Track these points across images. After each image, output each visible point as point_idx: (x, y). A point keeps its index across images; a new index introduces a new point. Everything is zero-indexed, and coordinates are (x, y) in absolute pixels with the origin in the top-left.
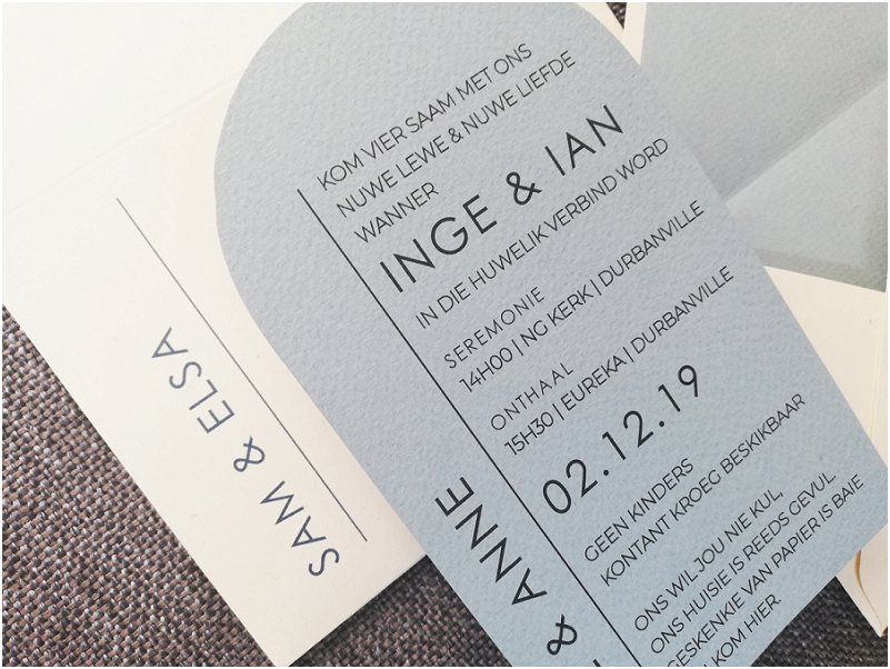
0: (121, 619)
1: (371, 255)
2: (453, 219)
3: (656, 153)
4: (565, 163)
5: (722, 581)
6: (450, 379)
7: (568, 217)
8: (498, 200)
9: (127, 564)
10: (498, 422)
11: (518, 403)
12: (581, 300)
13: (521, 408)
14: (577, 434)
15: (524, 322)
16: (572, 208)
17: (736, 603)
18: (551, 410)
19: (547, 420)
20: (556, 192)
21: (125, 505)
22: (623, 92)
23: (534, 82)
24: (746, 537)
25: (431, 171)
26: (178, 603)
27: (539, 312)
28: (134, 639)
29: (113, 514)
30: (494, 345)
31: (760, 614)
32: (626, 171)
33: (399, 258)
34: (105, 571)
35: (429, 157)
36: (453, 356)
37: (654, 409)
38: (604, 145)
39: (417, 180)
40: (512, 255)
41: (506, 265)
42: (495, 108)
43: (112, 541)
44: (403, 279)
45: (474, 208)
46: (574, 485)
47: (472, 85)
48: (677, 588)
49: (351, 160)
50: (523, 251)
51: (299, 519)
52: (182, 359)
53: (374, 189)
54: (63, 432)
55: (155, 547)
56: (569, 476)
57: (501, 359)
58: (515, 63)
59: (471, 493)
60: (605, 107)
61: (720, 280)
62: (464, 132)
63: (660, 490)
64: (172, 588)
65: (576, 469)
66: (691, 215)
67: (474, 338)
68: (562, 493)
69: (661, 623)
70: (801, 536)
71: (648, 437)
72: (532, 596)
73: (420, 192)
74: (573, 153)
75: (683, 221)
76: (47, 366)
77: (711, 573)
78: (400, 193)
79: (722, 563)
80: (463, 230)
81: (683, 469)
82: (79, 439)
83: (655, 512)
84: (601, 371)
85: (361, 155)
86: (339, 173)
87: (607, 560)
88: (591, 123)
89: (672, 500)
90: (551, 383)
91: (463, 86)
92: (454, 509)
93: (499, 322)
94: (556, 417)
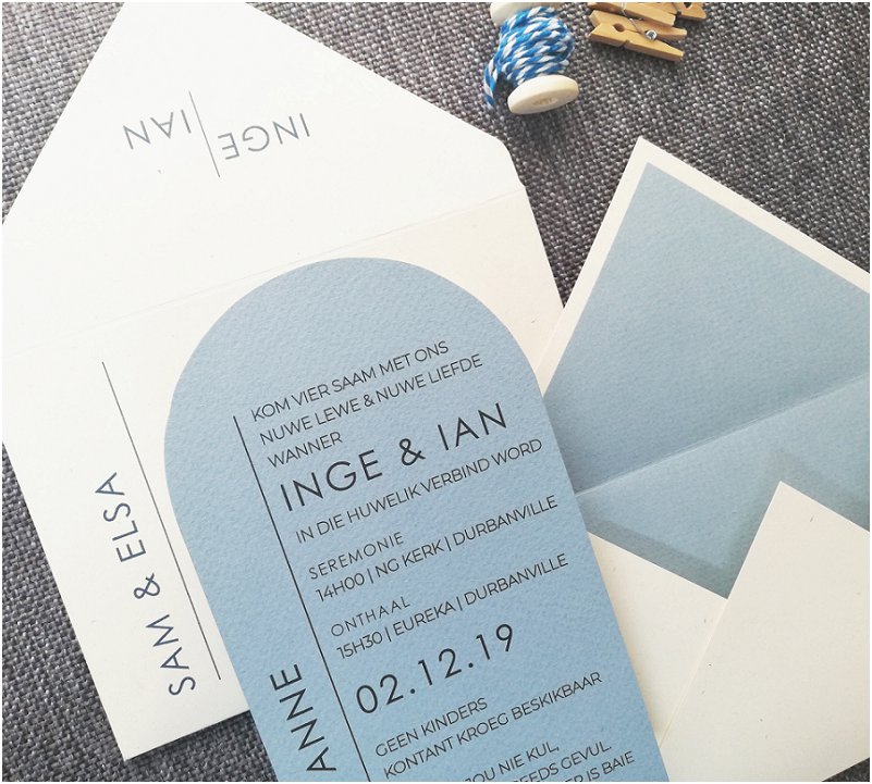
0: (17, 683)
1: (274, 478)
2: (348, 464)
3: (530, 449)
4: (451, 441)
6: (309, 588)
7: (441, 483)
8: (389, 457)
9: (33, 642)
10: (337, 630)
11: (357, 620)
12: (433, 551)
13: (359, 624)
14: (397, 656)
15: (382, 557)
16: (446, 478)
18: (382, 631)
19: (377, 638)
20: (437, 461)
21: (44, 596)
22: (516, 396)
23: (443, 373)
24: (516, 774)
25: (339, 424)
26: (62, 683)
27: (396, 552)
28: (22, 701)
29: (32, 601)
30: (352, 570)
32: (499, 459)
34: (15, 643)
35: (343, 413)
36: (317, 570)
37: (468, 651)
38: (487, 433)
39: (328, 428)
40: (387, 502)
41: (380, 509)
42: (406, 386)
43: (26, 621)
44: (295, 501)
45: (367, 460)
46: (383, 695)
47: (394, 365)
49: (281, 402)
50: (397, 501)
51: (173, 647)
52: (119, 500)
53: (292, 428)
54: (12, 527)
55: (58, 635)
56: (382, 686)
57: (354, 581)
58: (433, 355)
59: (300, 678)
60: (497, 405)
61: (556, 563)
62: (375, 400)
63: (453, 717)
64: (62, 670)
65: (389, 682)
66: (546, 506)
67: (337, 560)
68: (368, 699)
71: (456, 672)
72: (324, 768)
73: (329, 438)
74: (459, 435)
75: (537, 509)
76: (14, 475)
78: (312, 436)
80: (354, 474)
81: (478, 705)
82: (23, 536)
83: (445, 732)
84: (433, 611)
85: (290, 400)
86: (269, 410)
87: (392, 758)
88: (482, 414)
89: (461, 726)
90: (389, 610)
91: (385, 365)
92: (282, 686)
93: (362, 552)
94: (385, 638)
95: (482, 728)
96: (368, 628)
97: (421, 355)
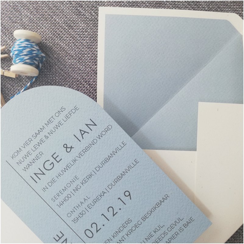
1: (27, 175)
2: (49, 160)
3: (109, 129)
4: (80, 138)
6: (54, 205)
7: (83, 153)
8: (62, 153)
10: (69, 215)
11: (74, 209)
12: (90, 177)
13: (75, 210)
14: (93, 216)
15: (74, 186)
16: (84, 151)
18: (84, 210)
19: (84, 213)
20: (79, 147)
22: (95, 114)
23: (67, 117)
24: (153, 239)
25: (41, 148)
27: (78, 182)
30: (65, 194)
32: (100, 137)
33: (35, 174)
35: (40, 145)
36: (54, 199)
37: (117, 205)
38: (92, 130)
39: (37, 152)
40: (68, 167)
41: (66, 170)
42: (57, 127)
44: (37, 179)
45: (55, 156)
46: (94, 230)
47: (49, 122)
49: (19, 150)
50: (71, 166)
53: (26, 157)
56: (92, 227)
57: (68, 197)
58: (61, 112)
60: (90, 119)
61: (135, 163)
62: (49, 136)
63: (121, 229)
65: (94, 225)
66: (122, 146)
67: (59, 193)
68: (89, 233)
70: (173, 238)
71: (116, 214)
73: (39, 155)
74: (82, 135)
75: (120, 148)
78: (33, 156)
80: (52, 163)
81: (129, 221)
83: (121, 235)
84: (99, 196)
85: (21, 148)
86: (16, 154)
88: (87, 125)
89: (126, 231)
90: (84, 202)
91: (47, 123)
92: (59, 240)
93: (66, 187)
94: (86, 211)
95: (134, 228)
96: (79, 210)
97: (57, 115)
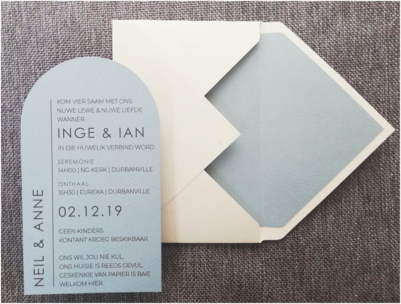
1: (58, 125)
2: (84, 130)
3: (150, 148)
4: (123, 135)
5: (91, 266)
6: (56, 166)
7: (114, 148)
8: (99, 132)
10: (61, 184)
11: (69, 183)
12: (103, 170)
13: (69, 185)
14: (78, 201)
15: (85, 166)
16: (117, 147)
17: (90, 275)
18: (76, 191)
19: (73, 192)
20: (115, 140)
22: (150, 127)
23: (127, 110)
24: (105, 261)
25: (86, 115)
27: (90, 166)
30: (72, 166)
31: (95, 283)
32: (138, 147)
33: (64, 130)
35: (88, 112)
36: (61, 161)
37: (103, 210)
38: (136, 137)
39: (81, 115)
40: (92, 148)
41: (90, 149)
42: (113, 110)
44: (61, 135)
45: (91, 130)
46: (69, 212)
47: (111, 101)
48: (77, 258)
49: (68, 100)
50: (96, 148)
53: (69, 111)
56: (69, 209)
57: (72, 170)
58: (126, 102)
59: (42, 195)
60: (143, 128)
61: (145, 191)
62: (101, 111)
63: (90, 231)
65: (72, 209)
66: (148, 170)
67: (69, 161)
68: (63, 212)
69: (67, 262)
70: (121, 274)
71: (96, 216)
72: (39, 229)
73: (80, 118)
74: (126, 133)
75: (145, 169)
77: (89, 262)
78: (74, 115)
79: (94, 262)
80: (85, 134)
81: (100, 230)
83: (85, 235)
84: (95, 191)
85: (71, 101)
86: (63, 102)
87: (64, 236)
88: (136, 129)
89: (91, 235)
90: (81, 184)
91: (108, 100)
92: (35, 195)
93: (78, 161)
94: (76, 193)
95: (99, 239)
96: (72, 188)
97: (122, 101)
